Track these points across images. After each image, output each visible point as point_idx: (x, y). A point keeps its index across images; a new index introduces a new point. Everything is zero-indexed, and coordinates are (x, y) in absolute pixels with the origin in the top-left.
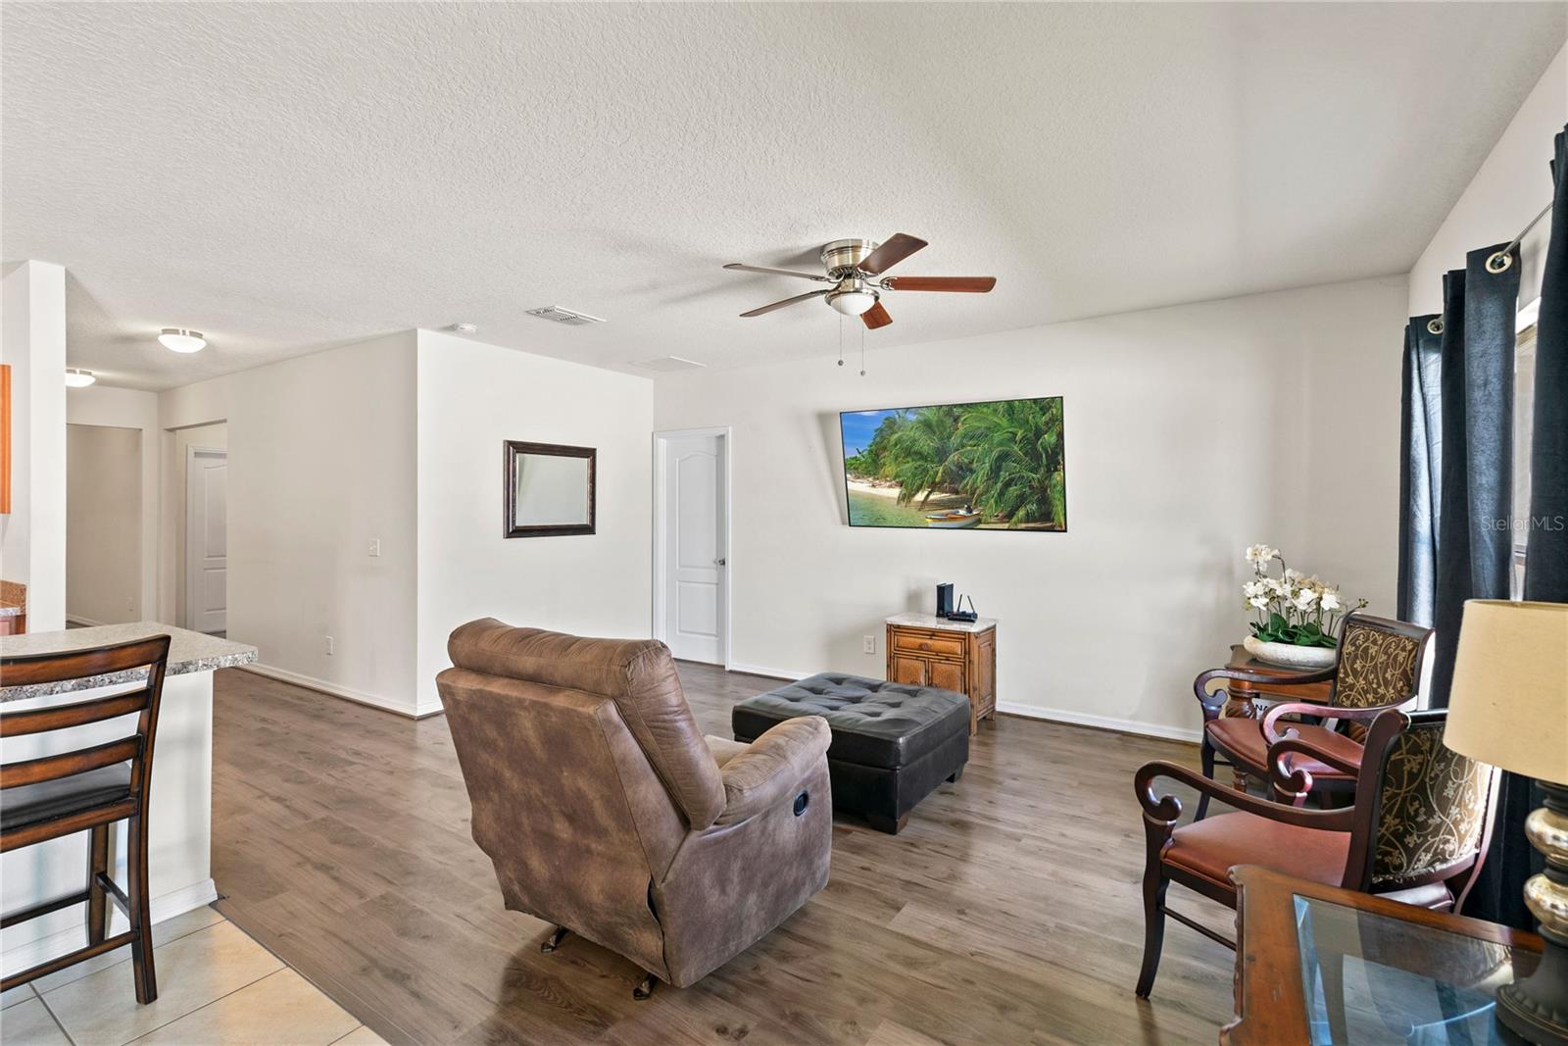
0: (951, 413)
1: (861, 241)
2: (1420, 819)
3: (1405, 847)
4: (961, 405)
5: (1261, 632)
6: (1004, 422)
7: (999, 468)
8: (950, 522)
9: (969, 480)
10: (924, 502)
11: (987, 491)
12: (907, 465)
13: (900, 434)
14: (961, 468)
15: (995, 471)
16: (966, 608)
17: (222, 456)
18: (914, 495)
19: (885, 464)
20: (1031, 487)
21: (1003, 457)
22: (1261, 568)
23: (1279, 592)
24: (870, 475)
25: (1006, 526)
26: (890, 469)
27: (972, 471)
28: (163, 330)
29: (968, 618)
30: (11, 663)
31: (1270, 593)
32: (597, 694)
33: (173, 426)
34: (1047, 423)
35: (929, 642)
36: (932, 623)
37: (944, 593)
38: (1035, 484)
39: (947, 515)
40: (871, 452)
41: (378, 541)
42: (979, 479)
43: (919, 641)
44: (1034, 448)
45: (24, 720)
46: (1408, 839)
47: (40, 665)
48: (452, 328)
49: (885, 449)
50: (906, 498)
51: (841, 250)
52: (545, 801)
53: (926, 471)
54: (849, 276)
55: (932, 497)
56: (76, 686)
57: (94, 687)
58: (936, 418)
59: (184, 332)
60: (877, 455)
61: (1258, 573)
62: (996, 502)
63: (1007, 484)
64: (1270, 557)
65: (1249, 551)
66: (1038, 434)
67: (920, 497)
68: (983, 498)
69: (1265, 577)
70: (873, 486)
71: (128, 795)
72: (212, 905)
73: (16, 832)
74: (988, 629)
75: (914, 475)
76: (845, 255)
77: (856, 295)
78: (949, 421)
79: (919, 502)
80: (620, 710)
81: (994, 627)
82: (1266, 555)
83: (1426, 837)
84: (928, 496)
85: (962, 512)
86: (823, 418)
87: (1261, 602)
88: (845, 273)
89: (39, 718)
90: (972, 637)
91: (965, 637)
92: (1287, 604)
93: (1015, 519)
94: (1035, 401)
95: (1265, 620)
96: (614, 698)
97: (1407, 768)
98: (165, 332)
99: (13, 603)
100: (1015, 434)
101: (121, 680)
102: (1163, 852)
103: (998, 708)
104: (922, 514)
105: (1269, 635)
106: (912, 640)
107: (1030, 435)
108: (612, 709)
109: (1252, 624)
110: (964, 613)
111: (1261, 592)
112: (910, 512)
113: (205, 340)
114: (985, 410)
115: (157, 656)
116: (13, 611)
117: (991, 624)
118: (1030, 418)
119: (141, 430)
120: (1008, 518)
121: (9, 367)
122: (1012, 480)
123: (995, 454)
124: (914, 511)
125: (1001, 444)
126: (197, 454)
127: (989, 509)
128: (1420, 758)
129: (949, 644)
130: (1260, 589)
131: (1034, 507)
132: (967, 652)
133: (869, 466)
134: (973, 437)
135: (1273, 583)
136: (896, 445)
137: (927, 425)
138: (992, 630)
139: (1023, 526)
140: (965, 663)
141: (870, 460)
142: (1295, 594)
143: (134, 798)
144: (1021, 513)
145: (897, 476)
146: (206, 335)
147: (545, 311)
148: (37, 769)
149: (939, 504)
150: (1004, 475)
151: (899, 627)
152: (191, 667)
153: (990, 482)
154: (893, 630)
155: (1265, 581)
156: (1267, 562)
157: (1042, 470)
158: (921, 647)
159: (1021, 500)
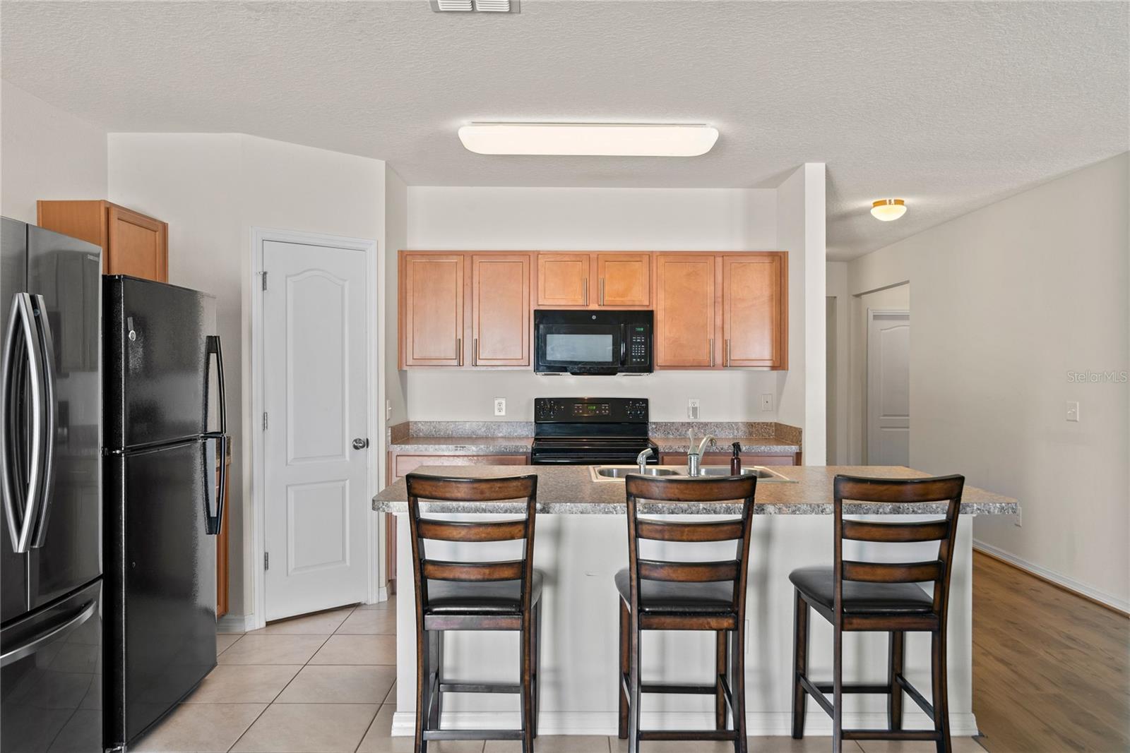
17: (904, 317)
28: (874, 203)
30: (869, 483)
33: (858, 293)
41: (1078, 404)
45: (874, 529)
47: (885, 487)
56: (894, 510)
57: (903, 513)
59: (890, 201)
71: (931, 612)
72: (974, 737)
73: (866, 618)
89: (882, 530)
98: (876, 204)
99: (792, 443)
101: (920, 511)
113: (906, 206)
115: (954, 494)
116: (794, 449)
119: (835, 297)
121: (787, 252)
126: (876, 317)
143: (936, 616)
146: (906, 201)
148: (880, 571)
152: (968, 509)
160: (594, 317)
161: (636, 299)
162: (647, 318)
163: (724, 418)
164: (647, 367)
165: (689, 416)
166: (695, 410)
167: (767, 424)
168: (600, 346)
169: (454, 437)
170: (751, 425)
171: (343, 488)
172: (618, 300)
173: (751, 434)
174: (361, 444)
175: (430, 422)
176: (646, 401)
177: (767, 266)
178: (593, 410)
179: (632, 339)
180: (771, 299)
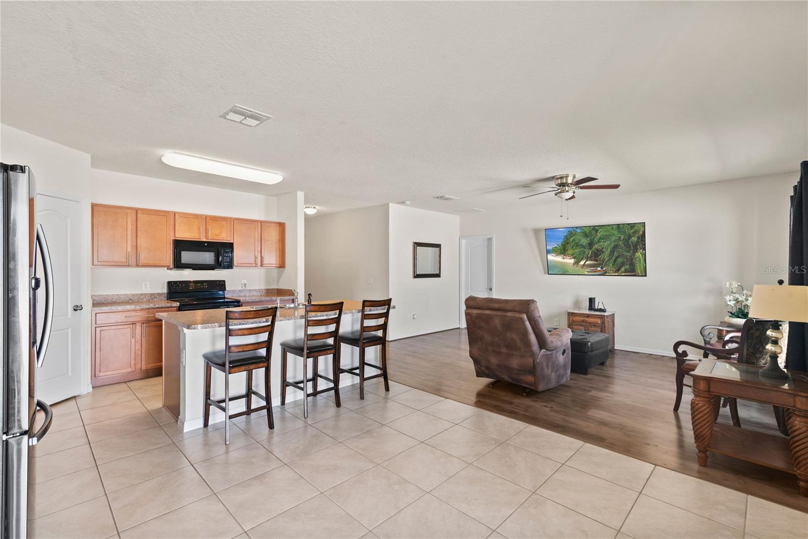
0: (595, 229)
1: (568, 174)
2: (760, 350)
3: (756, 357)
4: (599, 226)
5: (733, 315)
6: (616, 232)
7: (614, 251)
8: (594, 273)
9: (602, 257)
10: (584, 265)
11: (609, 260)
12: (577, 250)
13: (574, 237)
14: (599, 251)
15: (612, 252)
16: (601, 307)
18: (580, 262)
19: (568, 250)
20: (627, 259)
21: (616, 247)
22: (733, 290)
23: (740, 299)
24: (562, 254)
25: (617, 274)
26: (570, 252)
27: (603, 252)
29: (604, 311)
31: (737, 301)
32: (521, 312)
34: (633, 233)
35: (587, 319)
36: (587, 312)
37: (592, 301)
38: (628, 257)
39: (593, 270)
40: (562, 245)
42: (605, 255)
43: (582, 319)
44: (628, 243)
46: (756, 355)
48: (403, 203)
49: (568, 243)
50: (577, 263)
51: (561, 178)
52: (499, 342)
53: (585, 252)
54: (564, 186)
55: (587, 263)
58: (588, 231)
59: (312, 207)
60: (565, 246)
61: (732, 292)
62: (613, 265)
63: (617, 258)
64: (737, 286)
65: (728, 283)
66: (630, 237)
67: (582, 263)
68: (608, 263)
69: (735, 294)
70: (564, 259)
74: (611, 315)
75: (580, 254)
76: (563, 180)
77: (566, 193)
78: (594, 232)
79: (581, 265)
80: (527, 316)
81: (614, 314)
82: (735, 285)
83: (763, 355)
84: (585, 262)
85: (599, 269)
86: (536, 231)
87: (732, 303)
88: (562, 185)
90: (606, 317)
91: (602, 317)
92: (743, 304)
93: (620, 271)
94: (628, 224)
95: (734, 311)
96: (525, 313)
97: (755, 335)
98: (306, 207)
99: (291, 295)
100: (620, 238)
102: (683, 367)
103: (615, 348)
104: (583, 270)
105: (735, 316)
106: (579, 318)
107: (626, 238)
108: (525, 316)
109: (729, 312)
110: (600, 309)
111: (732, 299)
112: (578, 269)
114: (608, 228)
116: (292, 297)
117: (613, 313)
118: (627, 231)
120: (617, 271)
121: (284, 223)
122: (619, 256)
123: (612, 245)
124: (580, 268)
125: (614, 241)
127: (609, 268)
128: (759, 332)
129: (595, 320)
130: (732, 298)
131: (628, 267)
132: (603, 323)
133: (563, 250)
134: (605, 238)
135: (737, 296)
136: (572, 242)
137: (586, 235)
138: (613, 316)
139: (624, 274)
140: (602, 327)
141: (562, 248)
142: (747, 300)
144: (623, 269)
145: (573, 254)
146: (317, 208)
147: (441, 197)
148: (372, 328)
149: (590, 266)
150: (616, 254)
151: (573, 313)
153: (610, 257)
154: (570, 315)
155: (734, 295)
156: (736, 287)
157: (631, 252)
158: (583, 321)
159: (623, 264)
160: (206, 244)
161: (224, 237)
162: (230, 246)
163: (257, 288)
164: (230, 266)
165: (242, 287)
166: (245, 284)
167: (273, 289)
168: (208, 257)
169: (117, 303)
170: (267, 290)
171: (67, 333)
172: (216, 237)
173: (267, 293)
174: (76, 308)
175: (101, 295)
176: (224, 281)
177: (278, 228)
178: (199, 286)
179: (223, 255)
180: (279, 241)
